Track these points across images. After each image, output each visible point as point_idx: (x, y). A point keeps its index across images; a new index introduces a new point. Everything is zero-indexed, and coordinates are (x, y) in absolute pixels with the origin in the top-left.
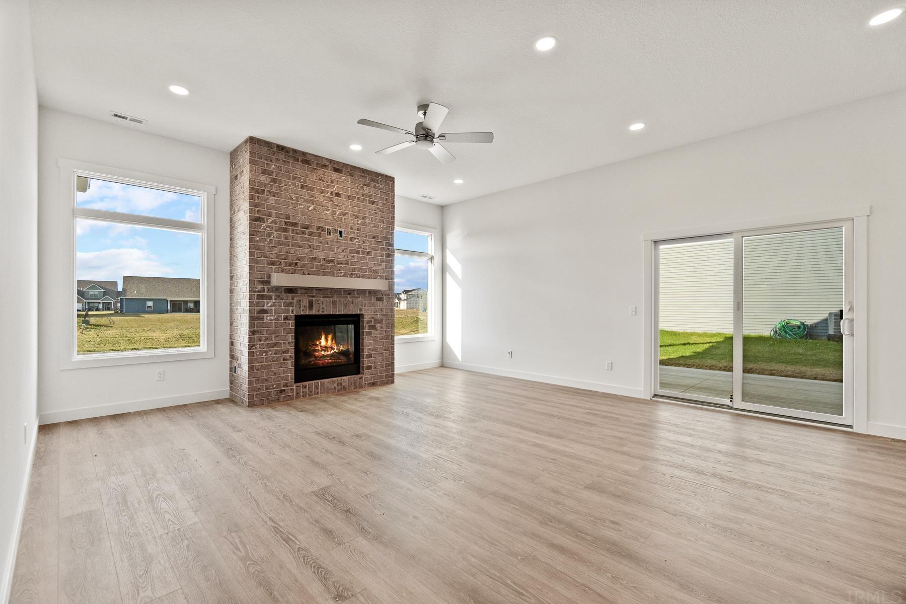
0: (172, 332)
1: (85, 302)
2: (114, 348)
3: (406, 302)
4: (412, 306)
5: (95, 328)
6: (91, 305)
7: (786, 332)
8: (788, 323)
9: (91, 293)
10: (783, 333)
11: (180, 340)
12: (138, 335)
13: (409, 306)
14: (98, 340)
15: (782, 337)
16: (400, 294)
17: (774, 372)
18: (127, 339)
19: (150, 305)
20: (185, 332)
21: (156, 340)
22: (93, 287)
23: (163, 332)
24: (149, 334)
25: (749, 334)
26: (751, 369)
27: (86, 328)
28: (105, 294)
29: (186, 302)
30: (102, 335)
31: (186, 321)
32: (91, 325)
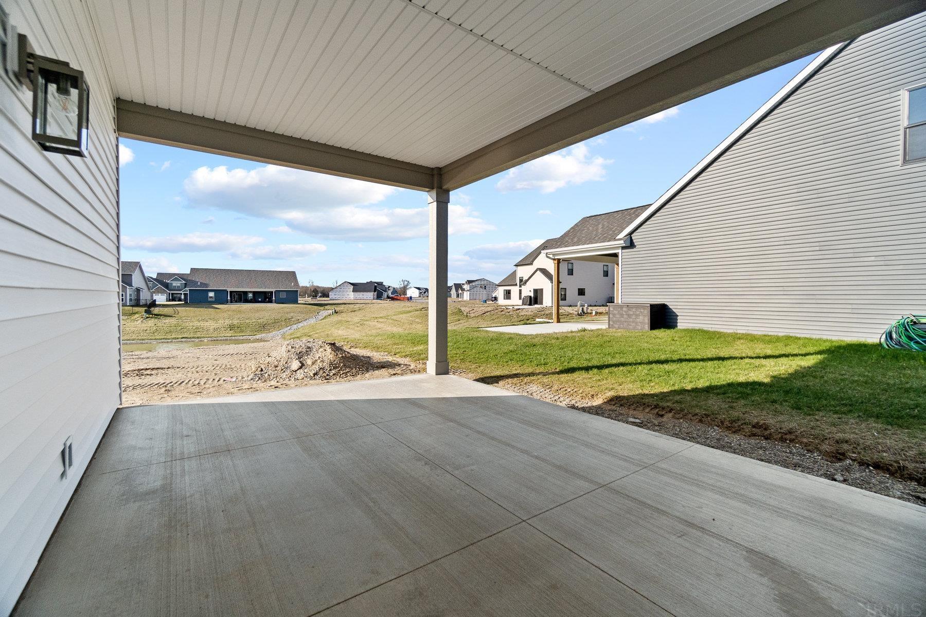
0: (223, 322)
1: (169, 293)
2: (166, 337)
3: (468, 293)
4: (475, 297)
5: (156, 318)
6: (175, 296)
7: (910, 339)
8: (915, 323)
9: (174, 285)
10: (904, 339)
11: (229, 330)
12: (191, 324)
13: (472, 297)
14: (154, 328)
15: (902, 346)
16: (463, 284)
17: (845, 447)
18: (180, 328)
19: (211, 296)
20: (235, 322)
21: (206, 329)
22: (176, 280)
23: (215, 322)
24: (202, 324)
25: (842, 338)
26: (790, 432)
27: (147, 318)
28: (186, 285)
29: (246, 293)
30: (160, 324)
31: (240, 311)
32: (152, 314)
